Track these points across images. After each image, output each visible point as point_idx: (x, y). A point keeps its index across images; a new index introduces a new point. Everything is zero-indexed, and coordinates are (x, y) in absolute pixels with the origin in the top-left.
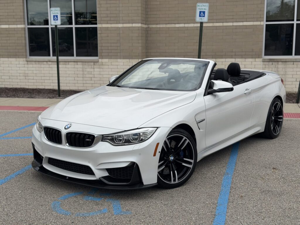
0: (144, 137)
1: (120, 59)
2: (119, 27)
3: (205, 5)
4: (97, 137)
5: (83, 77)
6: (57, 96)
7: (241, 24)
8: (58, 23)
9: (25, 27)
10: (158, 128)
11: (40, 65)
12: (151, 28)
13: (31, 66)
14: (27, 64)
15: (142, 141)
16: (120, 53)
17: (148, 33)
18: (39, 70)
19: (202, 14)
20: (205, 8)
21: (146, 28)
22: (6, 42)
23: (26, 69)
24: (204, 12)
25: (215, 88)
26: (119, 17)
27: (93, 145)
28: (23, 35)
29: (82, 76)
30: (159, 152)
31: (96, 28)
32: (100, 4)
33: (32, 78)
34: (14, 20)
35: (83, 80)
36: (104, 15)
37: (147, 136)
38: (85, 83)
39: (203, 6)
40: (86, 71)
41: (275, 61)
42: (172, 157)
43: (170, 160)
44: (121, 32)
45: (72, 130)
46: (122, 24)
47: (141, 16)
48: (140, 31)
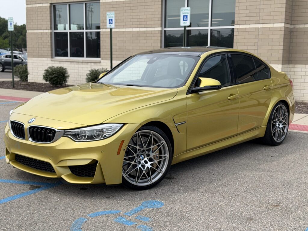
2: (258, 28)
9: (162, 30)
12: (297, 28)
17: (293, 34)
21: (292, 28)
26: (259, 16)
28: (159, 38)
31: (233, 29)
32: (239, 3)
36: (243, 15)
44: (260, 33)
46: (262, 25)
47: (286, 15)
48: (283, 33)
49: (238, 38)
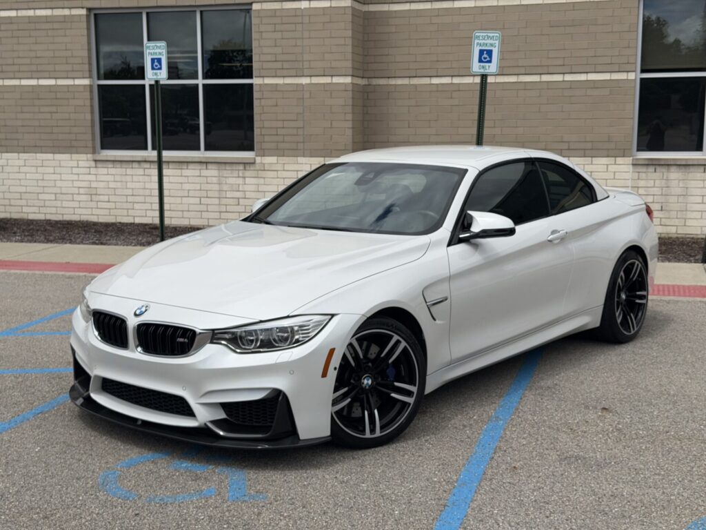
0: (301, 336)
1: (304, 156)
2: (302, 84)
3: (491, 35)
4: (200, 333)
5: (219, 198)
6: (159, 239)
7: (583, 77)
8: (162, 75)
9: (92, 83)
10: (333, 315)
11: (124, 170)
12: (375, 85)
13: (104, 171)
14: (96, 167)
15: (298, 343)
16: (303, 142)
17: (368, 96)
18: (122, 181)
19: (485, 56)
20: (492, 42)
21: (365, 85)
22: (48, 116)
23: (93, 178)
24: (490, 53)
25: (475, 228)
26: (303, 61)
27: (191, 352)
28: (88, 103)
29: (217, 196)
30: (335, 369)
31: (251, 85)
32: (259, 32)
33: (106, 198)
34: (69, 67)
35: (219, 204)
36: (269, 58)
37: (309, 333)
38: (225, 210)
39: (488, 37)
40: (226, 184)
41: (662, 165)
42: (368, 380)
43: (364, 386)
44: (307, 95)
45: (149, 318)
46: (309, 78)
47: (353, 60)
48: (350, 94)
49: (263, 104)
